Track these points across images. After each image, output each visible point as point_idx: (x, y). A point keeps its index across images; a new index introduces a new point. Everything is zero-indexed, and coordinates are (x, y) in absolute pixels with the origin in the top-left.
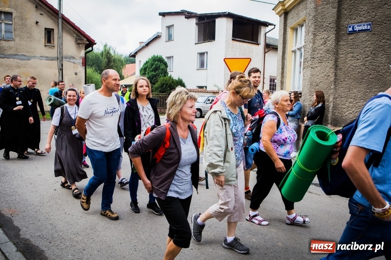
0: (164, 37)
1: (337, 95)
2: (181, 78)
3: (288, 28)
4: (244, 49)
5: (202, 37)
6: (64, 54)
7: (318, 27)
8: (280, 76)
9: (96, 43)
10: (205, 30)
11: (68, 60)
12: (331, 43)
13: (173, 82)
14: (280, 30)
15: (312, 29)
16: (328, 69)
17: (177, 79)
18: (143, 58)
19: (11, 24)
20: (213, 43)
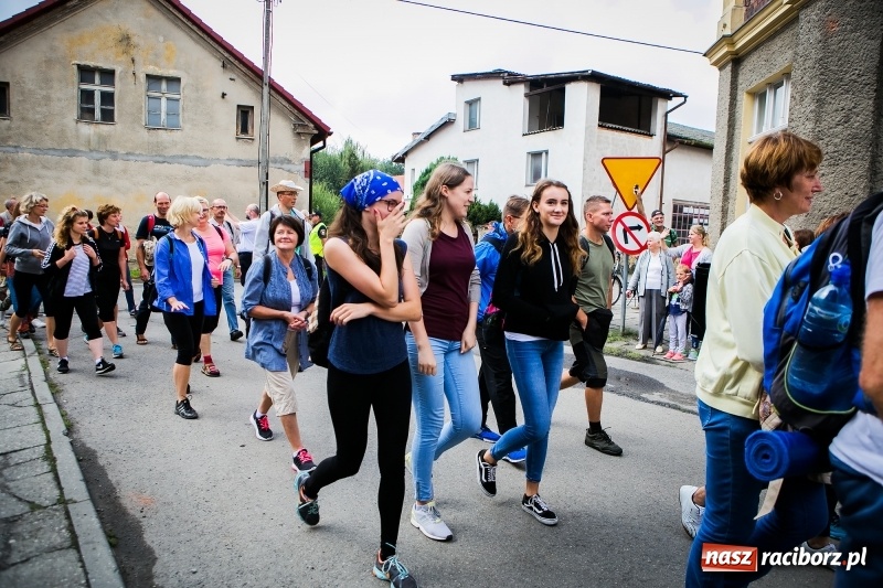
0: (461, 122)
2: (495, 202)
3: (739, 92)
5: (538, 121)
6: (272, 155)
7: (830, 84)
8: (721, 197)
9: (330, 134)
10: (542, 108)
11: (278, 165)
12: (863, 118)
13: (480, 209)
14: (720, 99)
16: (852, 179)
17: (487, 204)
18: (419, 164)
19: (178, 100)
20: (559, 132)
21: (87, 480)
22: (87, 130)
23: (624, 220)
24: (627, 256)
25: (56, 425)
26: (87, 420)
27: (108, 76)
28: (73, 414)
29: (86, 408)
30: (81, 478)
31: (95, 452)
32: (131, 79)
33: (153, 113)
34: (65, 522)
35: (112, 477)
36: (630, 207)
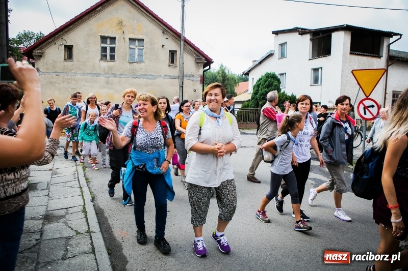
0: (277, 54)
2: (294, 94)
5: (317, 53)
6: (185, 73)
9: (213, 62)
10: (319, 45)
11: (188, 78)
13: (286, 98)
19: (143, 49)
20: (328, 58)
21: (99, 223)
22: (104, 64)
23: (364, 102)
24: (366, 121)
25: (88, 197)
26: (101, 195)
27: (113, 39)
28: (95, 192)
29: (101, 190)
30: (97, 221)
31: (103, 210)
32: (122, 40)
33: (132, 55)
34: (90, 241)
35: (110, 222)
36: (368, 95)
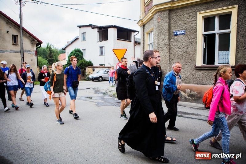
0: (81, 38)
1: (171, 67)
2: (90, 60)
3: (145, 33)
4: (123, 44)
5: (101, 38)
6: (24, 49)
7: (160, 32)
9: (42, 43)
10: (102, 35)
11: (27, 52)
12: (167, 40)
13: (86, 63)
14: (141, 34)
15: (157, 33)
16: (166, 53)
17: (88, 60)
18: (69, 51)
20: (107, 41)
